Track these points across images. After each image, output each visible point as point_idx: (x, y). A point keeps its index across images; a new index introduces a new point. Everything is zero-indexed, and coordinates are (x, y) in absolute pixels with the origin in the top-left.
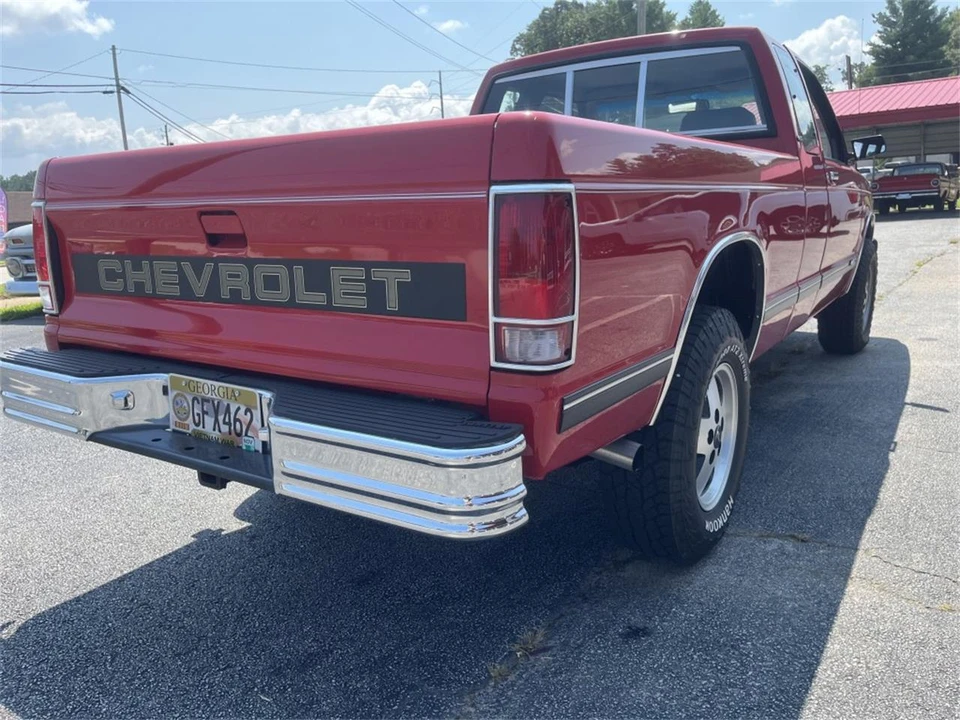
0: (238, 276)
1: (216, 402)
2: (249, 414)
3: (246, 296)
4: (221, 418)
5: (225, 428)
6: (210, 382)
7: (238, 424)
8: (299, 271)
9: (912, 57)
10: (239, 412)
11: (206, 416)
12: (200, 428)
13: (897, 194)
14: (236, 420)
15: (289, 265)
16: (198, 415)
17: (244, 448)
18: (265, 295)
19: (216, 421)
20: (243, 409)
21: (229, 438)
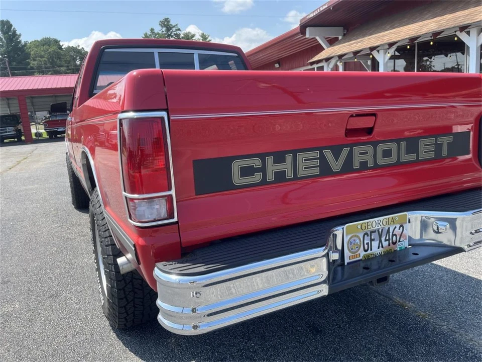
0: (367, 153)
1: (380, 231)
2: (401, 228)
3: (371, 164)
4: (383, 239)
5: (385, 244)
6: (376, 219)
7: (394, 237)
8: (403, 144)
9: (15, 63)
10: (396, 230)
11: (373, 242)
12: (369, 252)
13: (57, 129)
14: (393, 235)
15: (398, 142)
16: (368, 244)
17: (398, 249)
18: (383, 161)
19: (380, 241)
20: (398, 226)
21: (389, 248)
